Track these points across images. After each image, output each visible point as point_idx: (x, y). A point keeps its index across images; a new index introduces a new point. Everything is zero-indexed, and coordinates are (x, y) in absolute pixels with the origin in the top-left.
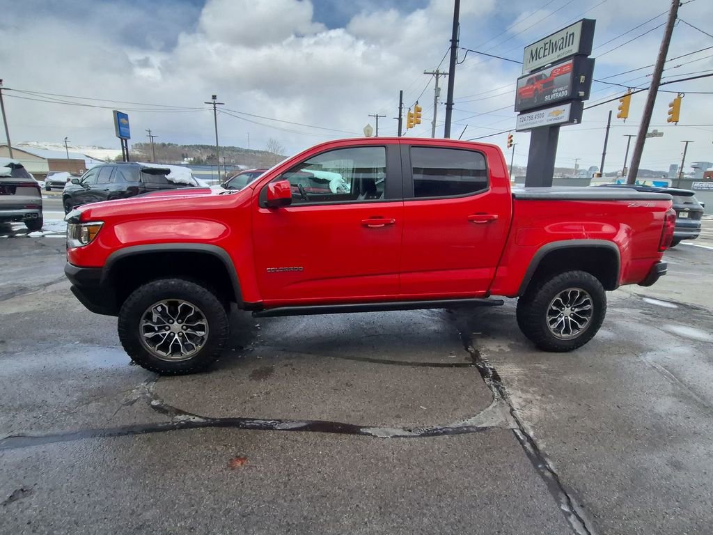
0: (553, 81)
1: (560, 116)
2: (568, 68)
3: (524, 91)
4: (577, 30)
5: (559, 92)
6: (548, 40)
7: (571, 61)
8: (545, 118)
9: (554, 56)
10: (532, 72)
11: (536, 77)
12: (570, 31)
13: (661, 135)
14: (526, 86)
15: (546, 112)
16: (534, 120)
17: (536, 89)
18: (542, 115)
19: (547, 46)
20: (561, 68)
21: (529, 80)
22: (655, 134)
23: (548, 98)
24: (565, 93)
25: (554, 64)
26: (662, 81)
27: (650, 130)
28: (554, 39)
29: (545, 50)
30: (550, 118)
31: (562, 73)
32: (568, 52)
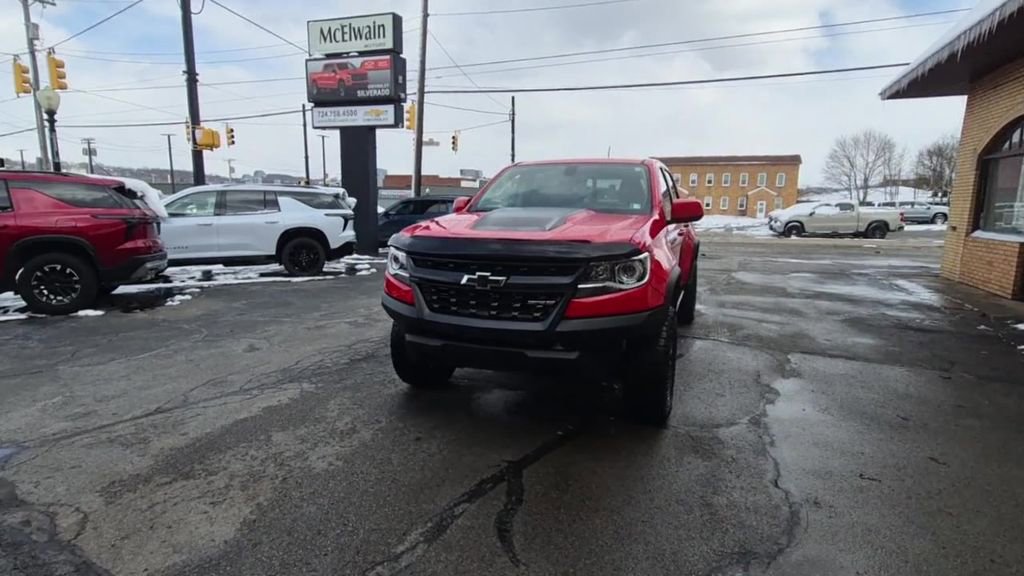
0: (366, 74)
1: (382, 117)
2: (385, 64)
3: (320, 78)
4: (389, 23)
5: (377, 89)
6: (346, 22)
7: (388, 57)
8: (360, 116)
9: (360, 45)
10: (329, 56)
11: (338, 64)
12: (379, 21)
13: (437, 144)
14: (323, 73)
15: (361, 110)
16: (342, 118)
17: (341, 80)
18: (355, 113)
19: (346, 30)
20: (376, 62)
21: (326, 66)
22: (431, 143)
23: (361, 94)
24: (387, 92)
25: (362, 54)
26: (426, 89)
27: (425, 138)
28: (356, 24)
29: (343, 33)
30: (366, 117)
31: (376, 67)
32: (380, 44)
